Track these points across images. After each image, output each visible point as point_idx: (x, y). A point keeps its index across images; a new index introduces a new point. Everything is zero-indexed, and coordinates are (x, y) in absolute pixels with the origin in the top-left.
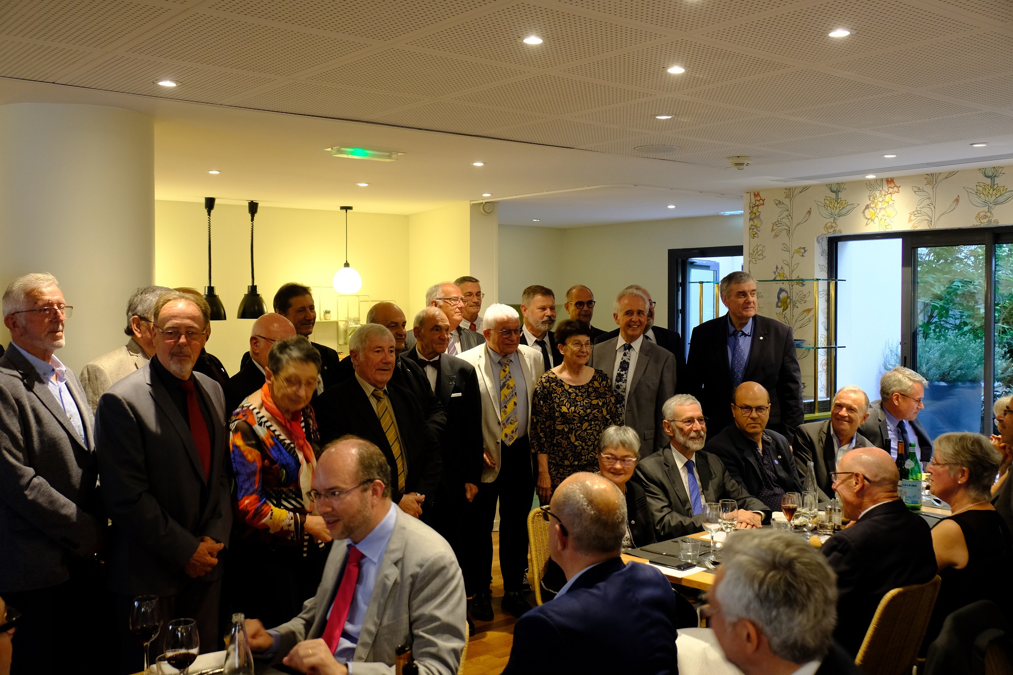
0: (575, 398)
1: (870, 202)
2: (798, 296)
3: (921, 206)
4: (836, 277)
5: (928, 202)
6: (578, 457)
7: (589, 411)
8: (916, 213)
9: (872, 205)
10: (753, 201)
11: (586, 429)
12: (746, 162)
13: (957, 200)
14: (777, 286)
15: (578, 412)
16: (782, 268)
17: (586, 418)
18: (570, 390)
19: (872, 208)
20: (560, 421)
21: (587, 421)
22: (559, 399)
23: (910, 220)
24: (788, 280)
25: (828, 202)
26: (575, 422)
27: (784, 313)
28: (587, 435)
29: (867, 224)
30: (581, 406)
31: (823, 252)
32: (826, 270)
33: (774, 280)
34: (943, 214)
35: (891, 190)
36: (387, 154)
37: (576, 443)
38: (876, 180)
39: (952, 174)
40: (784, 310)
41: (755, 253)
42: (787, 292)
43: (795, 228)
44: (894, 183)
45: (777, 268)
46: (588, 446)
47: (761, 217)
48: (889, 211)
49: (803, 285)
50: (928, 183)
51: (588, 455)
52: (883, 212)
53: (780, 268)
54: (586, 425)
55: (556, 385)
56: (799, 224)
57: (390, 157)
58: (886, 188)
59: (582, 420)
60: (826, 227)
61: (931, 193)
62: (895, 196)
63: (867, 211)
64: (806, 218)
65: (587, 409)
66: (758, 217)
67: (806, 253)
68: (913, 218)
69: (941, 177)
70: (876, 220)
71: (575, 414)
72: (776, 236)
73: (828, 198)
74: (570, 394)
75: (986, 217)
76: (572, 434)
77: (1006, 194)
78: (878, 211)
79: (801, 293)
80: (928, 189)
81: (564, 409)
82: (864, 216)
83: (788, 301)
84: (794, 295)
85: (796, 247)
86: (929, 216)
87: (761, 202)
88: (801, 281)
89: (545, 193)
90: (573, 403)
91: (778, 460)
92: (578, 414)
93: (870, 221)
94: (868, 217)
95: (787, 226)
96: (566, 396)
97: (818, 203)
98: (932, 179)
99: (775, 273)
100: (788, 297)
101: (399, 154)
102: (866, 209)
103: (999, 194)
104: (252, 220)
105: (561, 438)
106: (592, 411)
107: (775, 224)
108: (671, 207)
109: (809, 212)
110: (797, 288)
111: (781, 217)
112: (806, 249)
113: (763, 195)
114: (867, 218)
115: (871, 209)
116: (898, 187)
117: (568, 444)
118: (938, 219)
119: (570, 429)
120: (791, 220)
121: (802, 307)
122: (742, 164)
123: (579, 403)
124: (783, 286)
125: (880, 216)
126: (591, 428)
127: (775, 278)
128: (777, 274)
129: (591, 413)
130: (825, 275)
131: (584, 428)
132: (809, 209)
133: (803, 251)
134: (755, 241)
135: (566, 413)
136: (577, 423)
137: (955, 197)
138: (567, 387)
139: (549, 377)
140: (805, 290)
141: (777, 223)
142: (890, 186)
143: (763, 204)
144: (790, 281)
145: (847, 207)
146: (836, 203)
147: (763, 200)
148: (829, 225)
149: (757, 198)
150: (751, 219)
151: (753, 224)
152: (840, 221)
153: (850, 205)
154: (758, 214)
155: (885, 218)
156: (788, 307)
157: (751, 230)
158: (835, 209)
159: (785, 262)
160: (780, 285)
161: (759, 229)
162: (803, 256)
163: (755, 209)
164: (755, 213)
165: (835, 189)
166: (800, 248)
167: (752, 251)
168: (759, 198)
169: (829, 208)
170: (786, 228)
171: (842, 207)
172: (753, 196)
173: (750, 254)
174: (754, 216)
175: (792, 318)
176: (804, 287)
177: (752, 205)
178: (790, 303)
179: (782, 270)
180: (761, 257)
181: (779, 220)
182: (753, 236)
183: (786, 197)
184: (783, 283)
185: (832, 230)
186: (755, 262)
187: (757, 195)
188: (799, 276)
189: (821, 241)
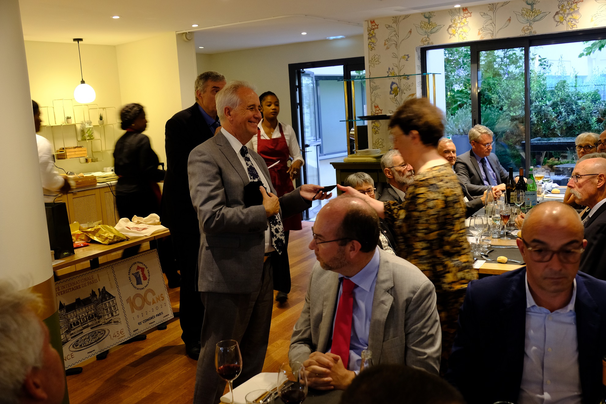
1: (452, 23)
2: (404, 86)
3: (486, 24)
4: (426, 72)
5: (491, 21)
8: (483, 29)
9: (453, 26)
10: (370, 26)
13: (510, 20)
14: (389, 81)
16: (393, 69)
19: (453, 27)
23: (479, 34)
24: (397, 76)
25: (423, 25)
27: (395, 98)
29: (450, 38)
31: (419, 57)
32: (420, 68)
33: (388, 77)
34: (501, 29)
35: (466, 15)
38: (459, 9)
39: (506, 3)
40: (395, 96)
41: (373, 60)
42: (397, 84)
43: (401, 43)
44: (467, 10)
45: (389, 69)
47: (377, 37)
48: (465, 29)
50: (490, 10)
52: (461, 29)
53: (391, 69)
56: (403, 40)
58: (462, 14)
60: (422, 41)
61: (492, 16)
62: (468, 19)
63: (450, 29)
64: (408, 36)
66: (374, 37)
67: (409, 58)
68: (481, 32)
69: (498, 6)
70: (456, 35)
72: (388, 48)
73: (423, 22)
75: (528, 29)
77: (541, 15)
78: (457, 29)
79: (406, 84)
80: (490, 13)
82: (448, 32)
84: (402, 85)
85: (402, 55)
86: (491, 31)
87: (376, 26)
88: (407, 77)
93: (452, 35)
94: (451, 33)
95: (395, 41)
97: (416, 25)
98: (493, 7)
99: (388, 72)
100: (398, 87)
102: (449, 28)
103: (536, 15)
107: (387, 40)
108: (304, 34)
109: (410, 32)
110: (404, 81)
111: (391, 36)
112: (409, 56)
113: (376, 22)
114: (450, 34)
115: (452, 28)
116: (471, 13)
118: (498, 32)
120: (397, 37)
121: (407, 93)
124: (394, 81)
125: (459, 32)
127: (388, 75)
128: (389, 73)
130: (419, 72)
132: (409, 30)
133: (407, 57)
134: (373, 52)
137: (508, 18)
140: (409, 82)
141: (388, 40)
142: (465, 12)
143: (377, 28)
144: (399, 76)
145: (437, 27)
146: (429, 25)
147: (377, 25)
148: (424, 39)
149: (373, 24)
150: (369, 38)
151: (371, 41)
152: (432, 36)
153: (438, 26)
154: (374, 35)
155: (462, 33)
156: (398, 94)
157: (370, 45)
158: (428, 29)
159: (394, 65)
160: (392, 80)
161: (375, 44)
162: (407, 60)
163: (372, 31)
164: (372, 34)
165: (427, 16)
166: (405, 55)
167: (370, 59)
168: (374, 24)
169: (424, 28)
170: (394, 42)
171: (432, 28)
172: (370, 23)
173: (369, 61)
174: (371, 36)
175: (401, 100)
176: (408, 80)
177: (369, 29)
178: (399, 91)
179: (393, 70)
180: (377, 63)
181: (389, 38)
182: (371, 49)
183: (394, 22)
184: (394, 79)
185: (426, 43)
186: (373, 66)
187: (373, 22)
188: (404, 74)
189: (418, 50)
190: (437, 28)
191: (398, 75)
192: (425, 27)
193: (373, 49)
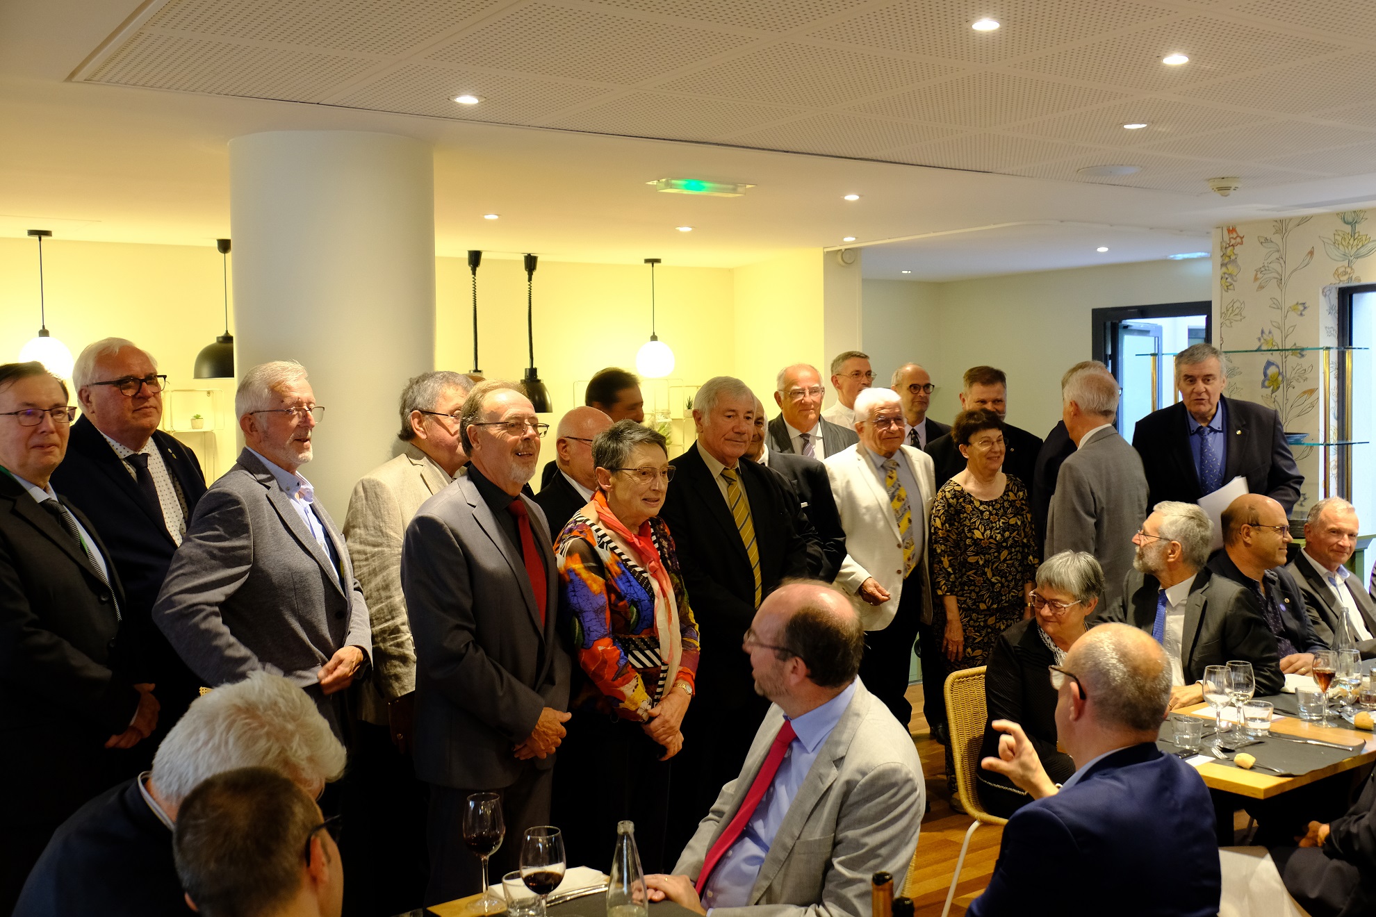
0: (989, 518)
2: (1294, 372)
6: (997, 598)
7: (1007, 534)
10: (1227, 239)
11: (1005, 560)
12: (1233, 185)
14: (1262, 359)
15: (994, 536)
16: (1270, 332)
17: (1004, 544)
18: (981, 508)
20: (972, 551)
21: (1006, 548)
22: (970, 520)
24: (1279, 350)
25: (1339, 238)
26: (993, 551)
27: (1274, 395)
28: (1007, 567)
30: (997, 529)
31: (1331, 308)
32: (1335, 333)
33: (1259, 350)
36: (731, 187)
37: (993, 580)
40: (1273, 392)
41: (1229, 313)
42: (1278, 367)
43: (1290, 276)
45: (1263, 332)
46: (1008, 581)
47: (1239, 261)
49: (1303, 356)
51: (1009, 593)
53: (1267, 332)
54: (1004, 554)
55: (963, 501)
56: (1295, 270)
57: (734, 190)
59: (999, 547)
60: (1336, 273)
64: (1306, 262)
65: (1005, 531)
66: (1234, 261)
67: (1307, 310)
71: (992, 540)
72: (1261, 287)
73: (1340, 233)
74: (982, 512)
76: (988, 567)
79: (1298, 368)
81: (978, 534)
83: (1280, 378)
84: (1289, 370)
85: (1290, 302)
87: (1239, 240)
88: (1299, 351)
89: (932, 235)
90: (988, 525)
91: (1285, 604)
95: (1278, 273)
96: (978, 516)
97: (1324, 240)
99: (1259, 339)
100: (1279, 373)
101: (748, 186)
104: (530, 279)
105: (975, 574)
106: (1011, 534)
107: (1259, 270)
108: (1103, 249)
109: (1311, 253)
110: (1292, 360)
111: (1269, 261)
112: (1306, 305)
113: (1240, 231)
117: (985, 582)
119: (986, 561)
120: (1283, 264)
121: (1300, 387)
122: (1228, 188)
123: (994, 525)
124: (1272, 359)
126: (1012, 557)
127: (1260, 346)
128: (1262, 341)
129: (1010, 537)
130: (1333, 341)
131: (1002, 558)
132: (1309, 250)
133: (1301, 308)
134: (1230, 295)
135: (981, 540)
136: (994, 553)
138: (977, 504)
139: (955, 491)
140: (1304, 363)
141: (1263, 269)
143: (1242, 243)
144: (1282, 350)
146: (1352, 239)
147: (1242, 238)
148: (1341, 270)
149: (1231, 236)
150: (1222, 265)
151: (1226, 271)
152: (1358, 264)
153: (1373, 241)
154: (1233, 257)
156: (1278, 388)
157: (1224, 280)
158: (1350, 247)
159: (1274, 324)
160: (1268, 356)
161: (1235, 279)
162: (1301, 314)
163: (1229, 251)
164: (1230, 257)
165: (1350, 220)
166: (1297, 304)
167: (1224, 310)
168: (1235, 235)
169: (1341, 247)
170: (1275, 275)
171: (1360, 245)
172: (1225, 232)
173: (1222, 314)
174: (1227, 260)
175: (1285, 402)
176: (1303, 359)
177: (1224, 245)
178: (1283, 381)
179: (1271, 335)
180: (1238, 318)
181: (1266, 265)
182: (1226, 288)
183: (1276, 232)
184: (1272, 354)
185: (1345, 278)
186: (1229, 325)
187: (1232, 230)
188: (1295, 344)
189: (1328, 293)
190: (1370, 246)
191: (1280, 348)
192: (1344, 243)
193: (1231, 287)
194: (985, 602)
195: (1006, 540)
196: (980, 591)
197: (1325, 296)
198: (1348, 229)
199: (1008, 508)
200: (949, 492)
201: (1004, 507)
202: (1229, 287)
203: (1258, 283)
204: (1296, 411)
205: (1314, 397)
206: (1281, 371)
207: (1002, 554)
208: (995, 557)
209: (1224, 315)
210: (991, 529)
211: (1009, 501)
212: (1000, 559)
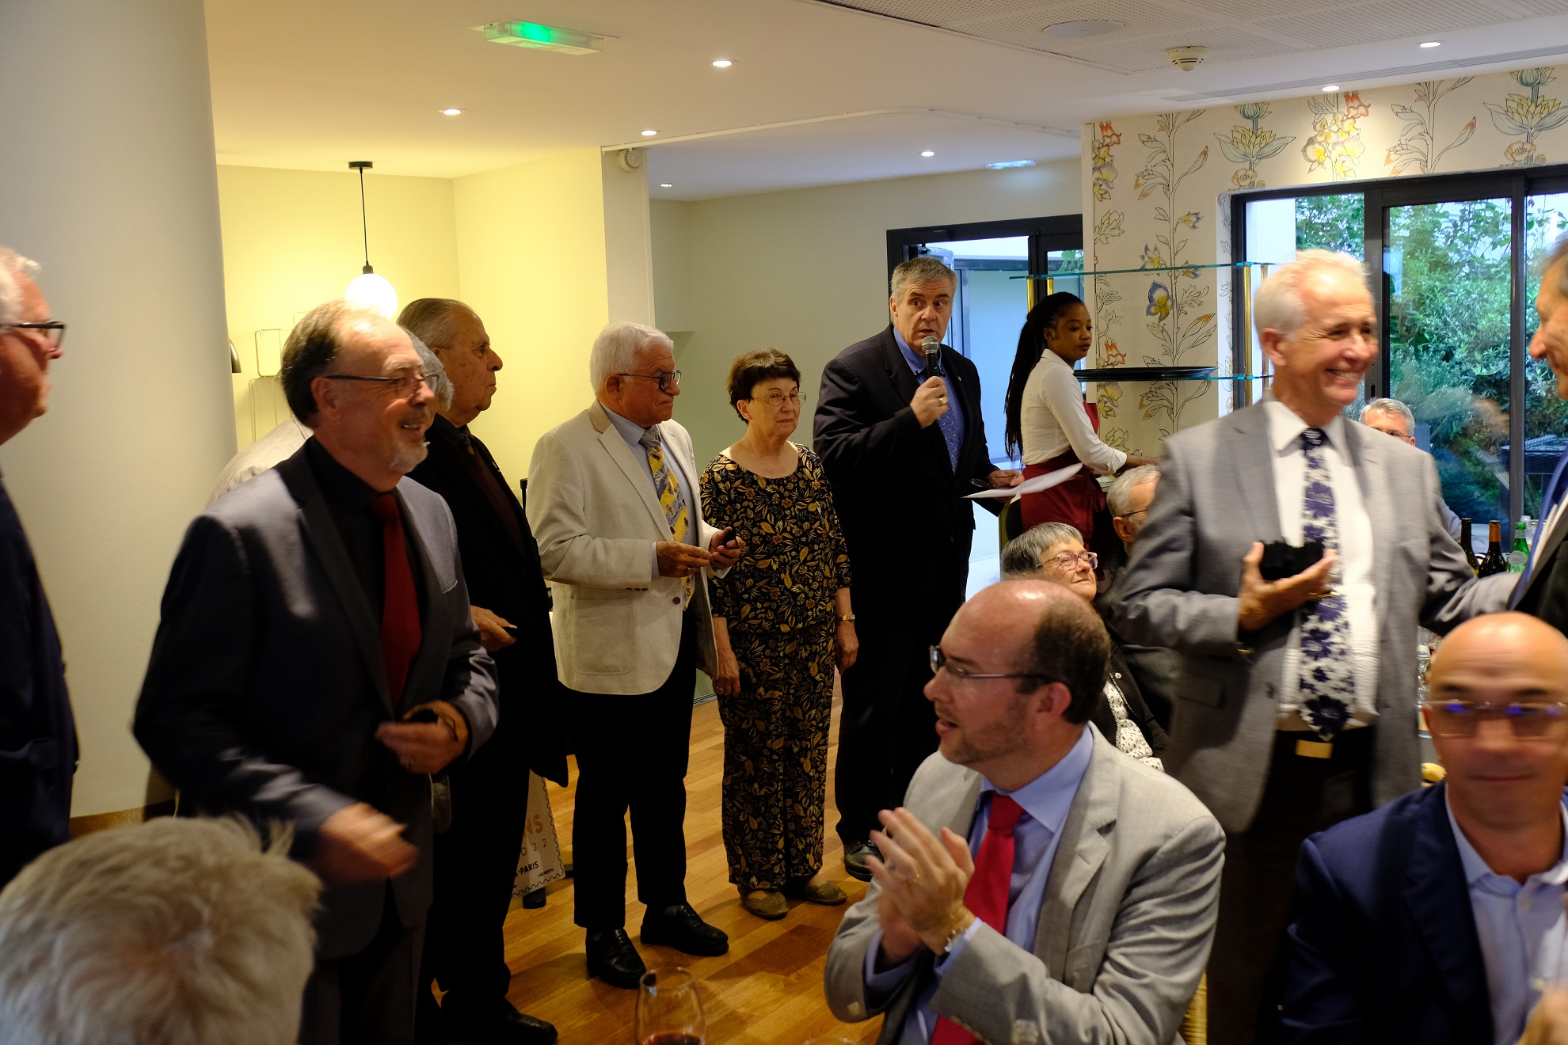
0: (780, 503)
1: (1316, 133)
2: (1186, 295)
3: (1408, 137)
4: (1245, 260)
5: (1420, 129)
7: (806, 525)
8: (1398, 148)
9: (1319, 139)
10: (1099, 136)
13: (1472, 125)
14: (1147, 280)
15: (789, 529)
16: (1156, 249)
18: (769, 489)
19: (1320, 143)
20: (761, 553)
22: (753, 510)
23: (1388, 161)
24: (1167, 269)
25: (1238, 136)
26: (788, 549)
27: (1161, 323)
29: (1311, 170)
30: (792, 518)
31: (1225, 218)
32: (1228, 249)
33: (1143, 269)
34: (1448, 149)
35: (1353, 112)
37: (795, 589)
38: (1336, 95)
39: (1463, 81)
40: (1161, 319)
41: (1104, 226)
42: (1166, 289)
43: (1179, 183)
44: (1358, 98)
45: (1147, 249)
47: (1115, 165)
48: (1351, 147)
49: (1196, 276)
50: (1420, 98)
52: (1339, 149)
53: (1151, 248)
55: (743, 483)
56: (1185, 174)
58: (1344, 109)
59: (797, 543)
60: (1236, 177)
61: (1425, 113)
62: (1361, 122)
63: (1310, 149)
64: (1199, 164)
65: (803, 522)
66: (1110, 165)
67: (1200, 222)
68: (1393, 156)
69: (1442, 88)
70: (1328, 163)
71: (786, 535)
72: (1144, 195)
73: (1239, 129)
74: (770, 496)
75: (1523, 150)
76: (785, 573)
77: (1559, 113)
78: (1330, 148)
79: (1191, 290)
80: (1421, 108)
81: (766, 528)
82: (1306, 156)
83: (1169, 303)
84: (1179, 293)
85: (1180, 212)
86: (1422, 153)
87: (1115, 138)
88: (1192, 270)
90: (779, 513)
92: (791, 533)
93: (1316, 164)
94: (1313, 158)
95: (1165, 178)
96: (765, 502)
97: (1221, 138)
98: (1427, 92)
99: (1143, 257)
100: (1168, 297)
102: (1308, 144)
103: (1545, 113)
105: (768, 584)
107: (1141, 175)
108: (928, 154)
109: (1205, 153)
110: (1184, 281)
111: (1152, 163)
112: (1200, 216)
113: (1115, 127)
114: (1310, 161)
115: (1317, 145)
116: (1367, 107)
117: (783, 594)
118: (1439, 157)
119: (781, 564)
120: (1170, 167)
121: (1194, 313)
123: (788, 512)
124: (1158, 280)
125: (1334, 156)
127: (1144, 266)
128: (1146, 259)
129: (810, 529)
130: (1224, 256)
131: (802, 559)
132: (1202, 149)
133: (1194, 219)
134: (1105, 206)
135: (772, 535)
136: (791, 551)
137: (1469, 120)
138: (762, 484)
139: (727, 471)
140: (1199, 283)
141: (1145, 173)
142: (1351, 104)
143: (1118, 143)
144: (1171, 269)
145: (1274, 143)
146: (1254, 136)
147: (1118, 136)
148: (1240, 174)
149: (1106, 133)
150: (1095, 169)
151: (1100, 176)
152: (1262, 167)
153: (1279, 138)
154: (1108, 160)
155: (1343, 158)
156: (1167, 314)
157: (1097, 188)
158: (1251, 146)
159: (1160, 238)
160: (1153, 277)
161: (1111, 185)
162: (1194, 227)
163: (1103, 151)
164: (1104, 159)
165: (1251, 113)
166: (1189, 214)
167: (1098, 223)
168: (1109, 133)
169: (1240, 146)
170: (1162, 181)
171: (1264, 144)
172: (1098, 129)
173: (1095, 228)
174: (1101, 163)
175: (1176, 331)
176: (1197, 280)
177: (1097, 144)
178: (1172, 307)
179: (1156, 253)
180: (1116, 232)
181: (1149, 168)
182: (1099, 197)
183: (1162, 129)
184: (1158, 275)
185: (1246, 183)
186: (1105, 241)
187: (1106, 127)
188: (1187, 262)
189: (1223, 201)
190: (1276, 144)
191: (1169, 266)
192: (1244, 141)
193: (1106, 196)
194: (787, 622)
195: (805, 534)
196: (779, 607)
197: (1220, 204)
198: (1249, 124)
199: (805, 490)
200: (718, 472)
201: (798, 487)
202: (1104, 196)
203: (1139, 190)
204: (1189, 341)
205: (1211, 323)
206: (1170, 294)
207: (801, 553)
208: (793, 558)
209: (1097, 230)
210: (784, 519)
211: (805, 481)
212: (799, 560)
